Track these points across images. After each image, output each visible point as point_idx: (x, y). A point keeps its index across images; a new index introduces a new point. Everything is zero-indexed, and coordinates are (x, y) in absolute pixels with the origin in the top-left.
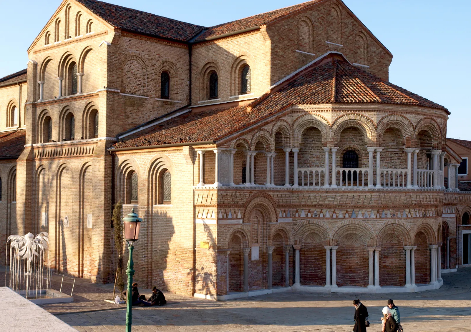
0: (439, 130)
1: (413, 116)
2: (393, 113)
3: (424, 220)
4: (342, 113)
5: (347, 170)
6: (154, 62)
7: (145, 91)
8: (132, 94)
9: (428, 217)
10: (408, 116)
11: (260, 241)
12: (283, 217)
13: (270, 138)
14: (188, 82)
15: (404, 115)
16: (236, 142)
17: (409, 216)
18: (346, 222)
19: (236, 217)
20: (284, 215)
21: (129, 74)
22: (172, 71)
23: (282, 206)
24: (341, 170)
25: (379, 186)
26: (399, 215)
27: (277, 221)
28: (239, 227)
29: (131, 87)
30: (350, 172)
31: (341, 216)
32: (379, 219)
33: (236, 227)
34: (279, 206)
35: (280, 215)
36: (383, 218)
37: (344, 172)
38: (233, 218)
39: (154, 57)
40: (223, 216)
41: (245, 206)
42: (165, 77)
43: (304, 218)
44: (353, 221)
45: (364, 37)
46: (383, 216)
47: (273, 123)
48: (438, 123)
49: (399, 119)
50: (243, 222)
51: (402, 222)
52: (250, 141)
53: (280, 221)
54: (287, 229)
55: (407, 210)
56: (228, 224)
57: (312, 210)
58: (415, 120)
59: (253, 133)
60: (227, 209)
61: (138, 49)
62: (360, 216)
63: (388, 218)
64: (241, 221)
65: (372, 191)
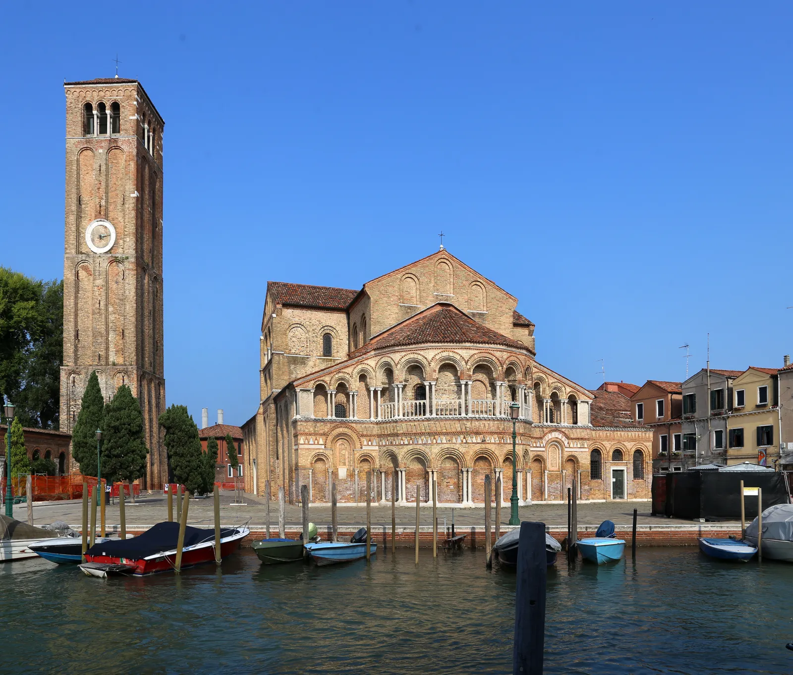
0: (498, 363)
1: (465, 351)
2: (446, 350)
3: (484, 446)
4: (403, 354)
5: (418, 402)
6: (314, 327)
7: (308, 351)
8: (297, 354)
9: (488, 443)
10: (459, 351)
11: (347, 463)
12: (368, 445)
13: (350, 379)
14: (347, 342)
15: (456, 351)
16: (315, 383)
17: (464, 441)
18: (410, 447)
19: (318, 443)
20: (370, 443)
21: (294, 339)
22: (333, 334)
23: (366, 436)
24: (414, 402)
25: (434, 415)
26: (454, 441)
27: (361, 448)
28: (321, 451)
29: (295, 349)
30: (420, 403)
31: (406, 443)
32: (435, 444)
33: (317, 451)
34: (362, 436)
35: (365, 443)
36: (439, 443)
37: (416, 403)
38: (314, 444)
39: (314, 323)
40: (305, 442)
41: (325, 434)
42: (327, 339)
43: (384, 446)
44: (415, 447)
45: (482, 286)
46: (439, 441)
47: (353, 366)
48: (498, 358)
49: (451, 354)
50: (325, 447)
51: (456, 447)
52: (328, 382)
53: (364, 448)
54: (373, 455)
55: (462, 436)
56: (310, 449)
57: (389, 438)
58: (466, 354)
59: (332, 375)
60: (308, 437)
61: (300, 318)
62: (420, 442)
63: (443, 443)
64: (323, 447)
65: (428, 420)
